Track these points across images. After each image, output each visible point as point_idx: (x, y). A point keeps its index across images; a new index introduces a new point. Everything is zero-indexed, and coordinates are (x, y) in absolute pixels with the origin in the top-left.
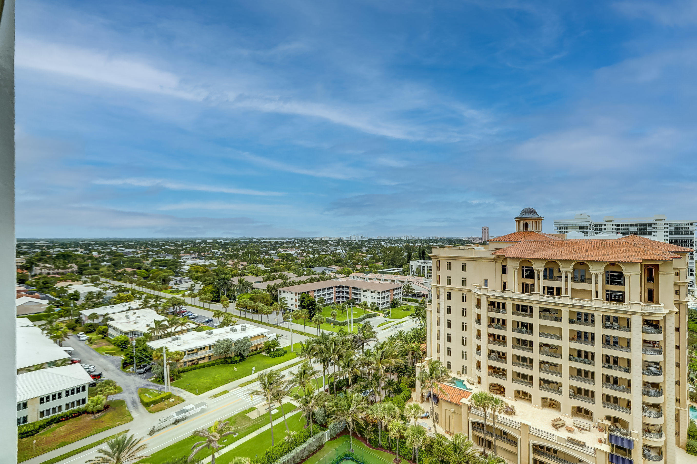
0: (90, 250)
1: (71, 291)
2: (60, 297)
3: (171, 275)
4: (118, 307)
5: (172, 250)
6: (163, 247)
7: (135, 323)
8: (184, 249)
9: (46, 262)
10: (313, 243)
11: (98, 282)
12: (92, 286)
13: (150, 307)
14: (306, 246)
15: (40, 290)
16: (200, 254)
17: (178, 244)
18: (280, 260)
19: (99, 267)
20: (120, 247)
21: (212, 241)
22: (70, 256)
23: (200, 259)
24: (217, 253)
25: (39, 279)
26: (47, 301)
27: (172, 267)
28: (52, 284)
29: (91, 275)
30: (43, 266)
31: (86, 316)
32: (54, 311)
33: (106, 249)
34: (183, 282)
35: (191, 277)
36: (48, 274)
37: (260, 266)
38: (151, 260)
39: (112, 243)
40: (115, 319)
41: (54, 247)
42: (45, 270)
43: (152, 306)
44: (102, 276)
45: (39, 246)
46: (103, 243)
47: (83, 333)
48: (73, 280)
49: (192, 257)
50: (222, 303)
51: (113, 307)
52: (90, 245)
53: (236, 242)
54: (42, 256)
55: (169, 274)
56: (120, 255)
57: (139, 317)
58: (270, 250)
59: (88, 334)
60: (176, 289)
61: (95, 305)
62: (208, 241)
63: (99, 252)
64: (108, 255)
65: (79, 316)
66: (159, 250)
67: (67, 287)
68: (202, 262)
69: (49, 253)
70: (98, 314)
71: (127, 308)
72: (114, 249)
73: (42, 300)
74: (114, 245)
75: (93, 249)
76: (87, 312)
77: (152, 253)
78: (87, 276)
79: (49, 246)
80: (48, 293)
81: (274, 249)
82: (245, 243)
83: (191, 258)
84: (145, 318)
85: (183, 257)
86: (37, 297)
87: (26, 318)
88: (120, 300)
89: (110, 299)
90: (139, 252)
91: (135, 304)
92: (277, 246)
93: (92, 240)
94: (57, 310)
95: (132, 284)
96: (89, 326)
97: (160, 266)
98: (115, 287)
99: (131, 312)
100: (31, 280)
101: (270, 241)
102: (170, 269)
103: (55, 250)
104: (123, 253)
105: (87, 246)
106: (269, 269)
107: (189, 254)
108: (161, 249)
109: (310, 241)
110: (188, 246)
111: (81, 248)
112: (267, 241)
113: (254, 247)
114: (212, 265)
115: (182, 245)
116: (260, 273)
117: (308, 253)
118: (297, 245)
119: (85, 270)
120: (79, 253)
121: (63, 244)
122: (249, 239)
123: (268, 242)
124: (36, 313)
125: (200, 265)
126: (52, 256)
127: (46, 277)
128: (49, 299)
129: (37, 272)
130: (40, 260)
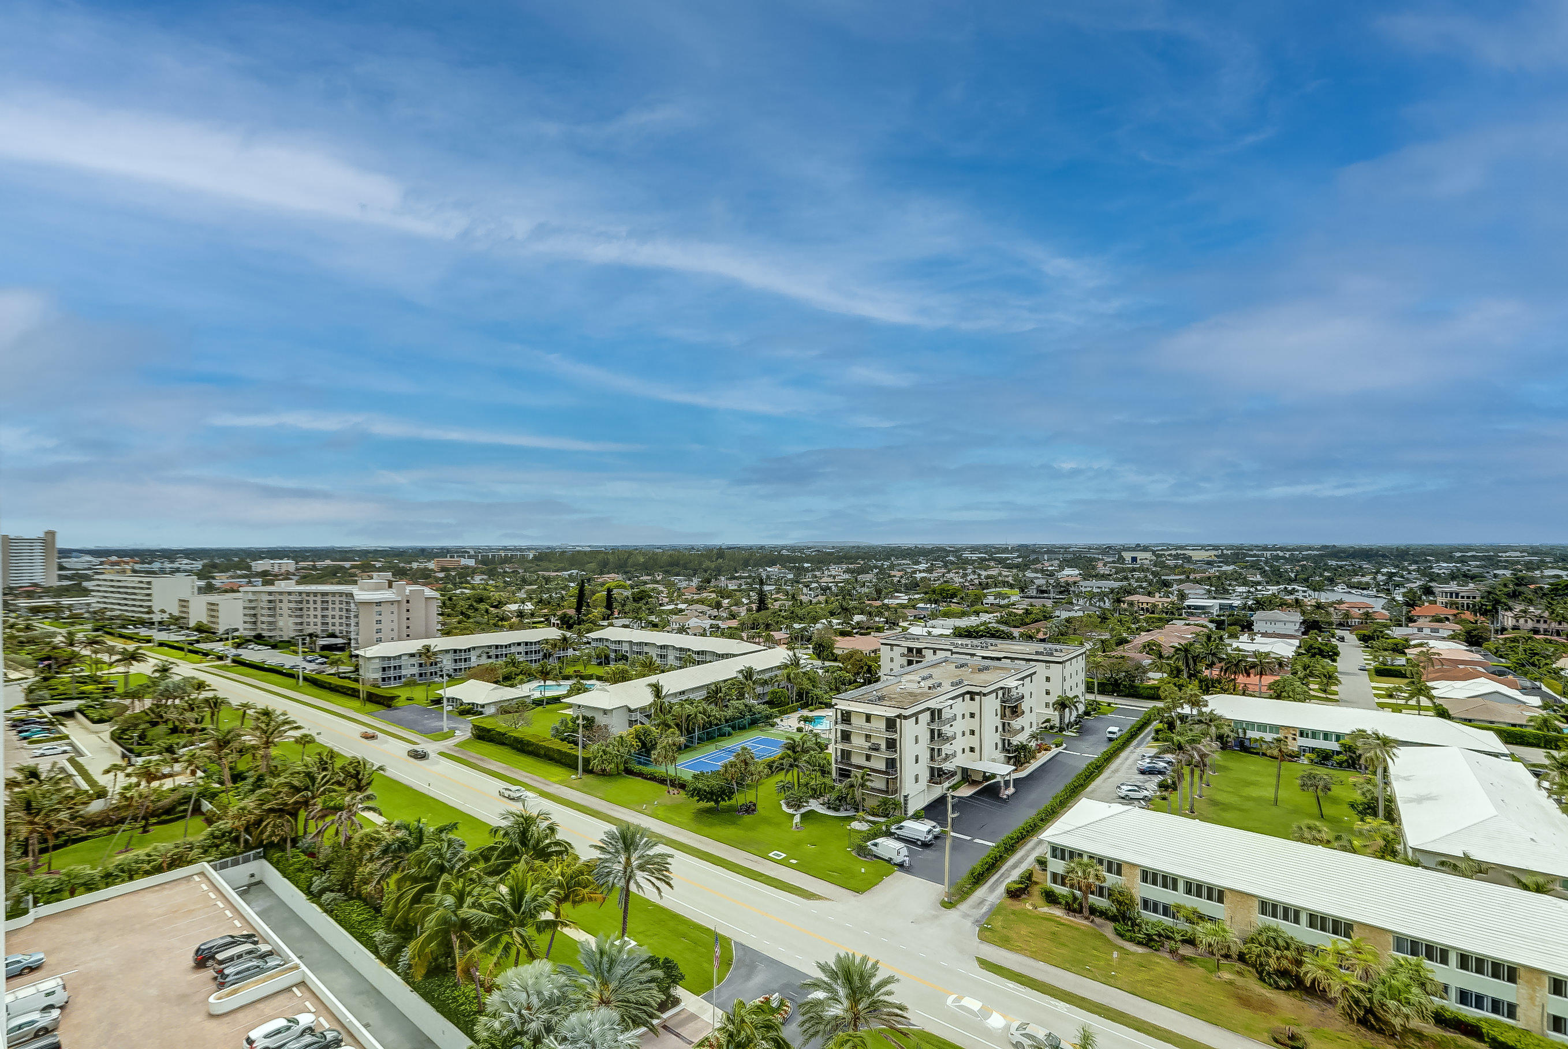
9: (1530, 602)
15: (1520, 669)
25: (1515, 640)
26: (1536, 701)
28: (1548, 657)
30: (1525, 612)
32: (1557, 729)
36: (1536, 631)
41: (1540, 565)
42: (1526, 621)
45: (1506, 561)
54: (1517, 585)
69: (1532, 579)
73: (1524, 694)
79: (1531, 562)
80: (1540, 680)
86: (1511, 685)
87: (1491, 733)
100: (1495, 639)
103: (1548, 572)
124: (1514, 725)
126: (1541, 588)
127: (1530, 638)
128: (1543, 696)
129: (1510, 622)
130: (1514, 595)
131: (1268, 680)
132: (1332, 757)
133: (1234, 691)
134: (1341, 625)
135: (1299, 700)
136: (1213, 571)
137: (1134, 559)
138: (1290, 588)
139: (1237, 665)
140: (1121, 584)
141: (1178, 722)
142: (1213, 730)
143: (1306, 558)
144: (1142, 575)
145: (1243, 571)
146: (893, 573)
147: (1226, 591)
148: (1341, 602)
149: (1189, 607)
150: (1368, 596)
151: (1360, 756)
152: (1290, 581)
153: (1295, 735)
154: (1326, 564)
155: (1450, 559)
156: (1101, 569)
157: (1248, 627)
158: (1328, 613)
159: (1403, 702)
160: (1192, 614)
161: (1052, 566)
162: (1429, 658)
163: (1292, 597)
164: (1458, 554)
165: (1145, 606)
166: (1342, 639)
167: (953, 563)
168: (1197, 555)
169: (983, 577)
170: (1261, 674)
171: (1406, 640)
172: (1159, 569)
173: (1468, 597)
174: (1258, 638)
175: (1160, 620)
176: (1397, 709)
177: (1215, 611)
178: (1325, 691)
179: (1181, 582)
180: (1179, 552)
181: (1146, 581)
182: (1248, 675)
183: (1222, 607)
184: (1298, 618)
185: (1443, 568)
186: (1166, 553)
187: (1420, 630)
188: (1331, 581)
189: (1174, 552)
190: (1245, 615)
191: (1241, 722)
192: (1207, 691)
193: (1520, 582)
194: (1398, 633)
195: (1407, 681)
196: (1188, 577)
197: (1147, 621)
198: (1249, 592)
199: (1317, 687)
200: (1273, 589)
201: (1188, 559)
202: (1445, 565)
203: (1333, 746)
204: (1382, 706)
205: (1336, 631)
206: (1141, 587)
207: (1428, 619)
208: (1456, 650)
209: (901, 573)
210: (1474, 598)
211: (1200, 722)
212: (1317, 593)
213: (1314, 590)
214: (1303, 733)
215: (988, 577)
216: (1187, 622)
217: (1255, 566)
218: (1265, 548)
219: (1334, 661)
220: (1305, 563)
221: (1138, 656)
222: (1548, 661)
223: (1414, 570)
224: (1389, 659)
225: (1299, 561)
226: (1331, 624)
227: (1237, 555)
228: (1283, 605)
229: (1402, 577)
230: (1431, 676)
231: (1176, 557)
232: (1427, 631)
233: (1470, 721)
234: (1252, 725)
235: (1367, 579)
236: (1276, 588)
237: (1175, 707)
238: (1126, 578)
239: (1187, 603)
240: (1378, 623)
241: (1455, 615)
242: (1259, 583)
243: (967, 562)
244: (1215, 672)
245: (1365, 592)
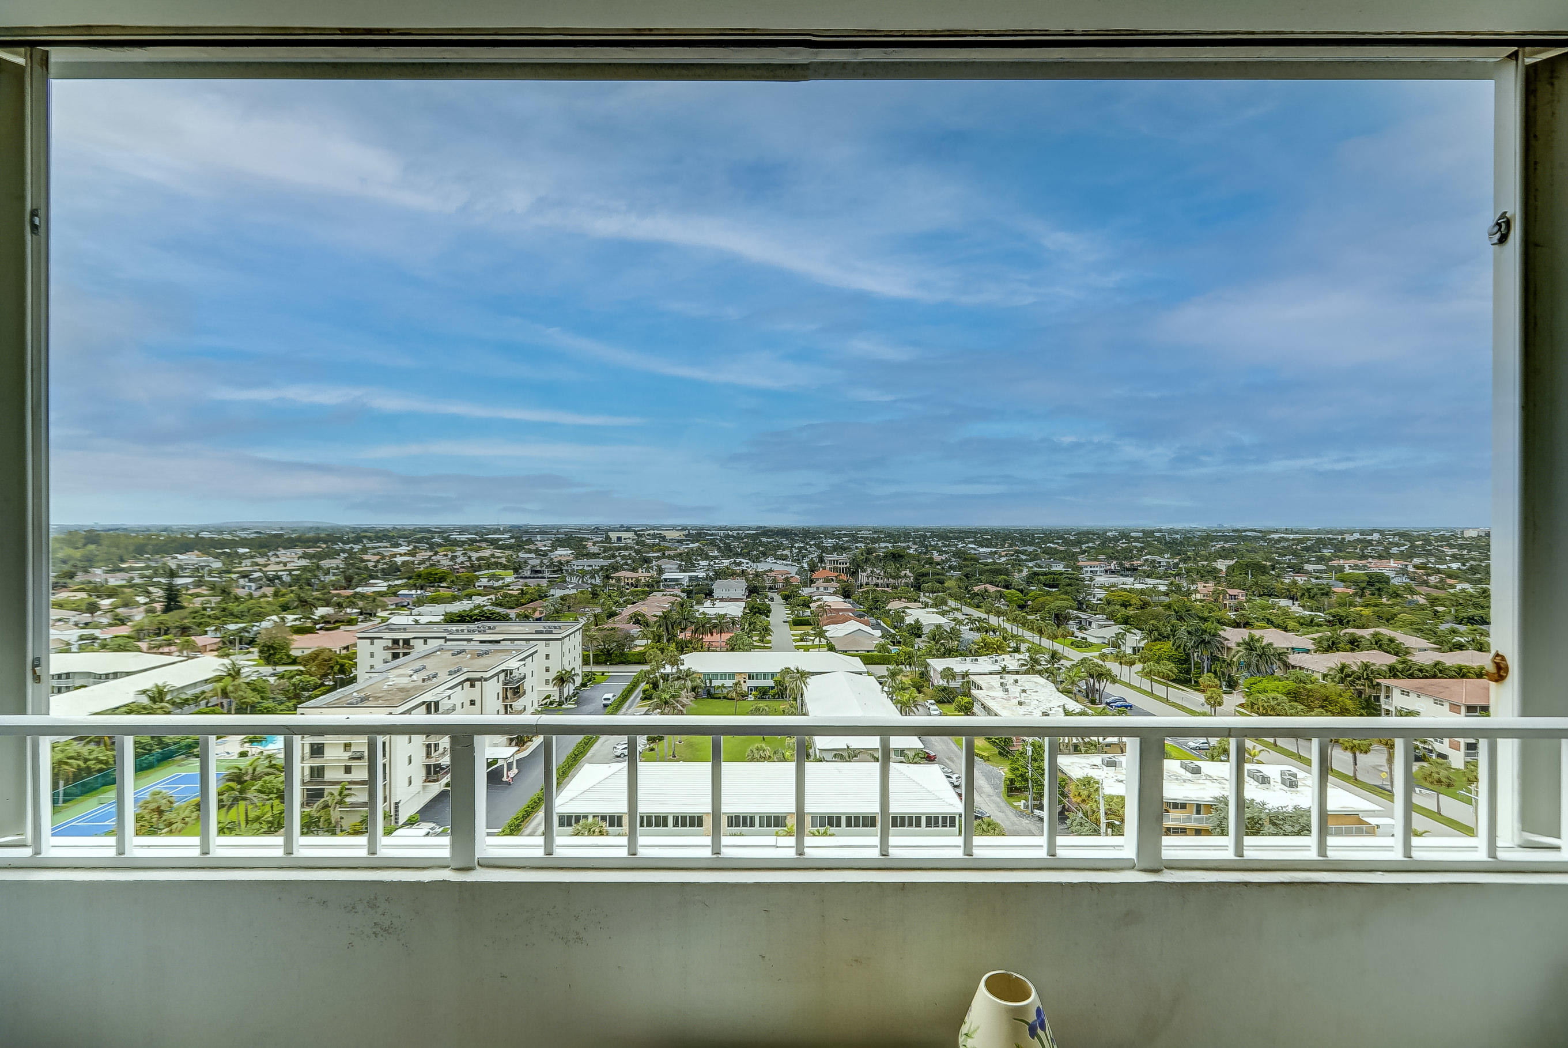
0: (926, 547)
1: (909, 620)
2: (895, 627)
3: (1072, 608)
4: (985, 664)
5: (1061, 551)
6: (1043, 546)
7: (1020, 703)
8: (1085, 552)
9: (874, 566)
10: (1461, 547)
11: (944, 608)
12: (937, 613)
13: (1040, 673)
14: (1430, 553)
15: (871, 611)
16: (1121, 565)
17: (1071, 540)
18: (1350, 591)
19: (944, 579)
20: (970, 543)
21: (1141, 534)
22: (902, 556)
23: (1122, 575)
24: (1160, 563)
25: (867, 592)
26: (878, 633)
27: (1069, 588)
28: (883, 603)
29: (933, 592)
30: (872, 573)
31: (935, 670)
32: (889, 651)
33: (949, 545)
34: (1094, 625)
35: (1111, 617)
36: (877, 585)
37: (1284, 603)
38: (1025, 572)
39: (956, 535)
40: (983, 687)
41: (880, 540)
42: (872, 579)
43: (1047, 670)
44: (950, 595)
45: (862, 537)
46: (944, 535)
47: (933, 701)
48: (909, 600)
49: (1102, 569)
50: (1203, 691)
51: (976, 660)
52: (925, 537)
53: (1203, 538)
54: (868, 554)
55: (1066, 603)
56: (972, 559)
57: (1024, 691)
58: (1308, 562)
59: (941, 706)
60: (1083, 638)
61: (949, 653)
62: (1132, 534)
63: (941, 552)
64: (954, 556)
65: (926, 668)
66: (1037, 551)
67: (903, 612)
68: (1128, 582)
69: (875, 550)
70: (955, 670)
71: (997, 668)
72: (960, 545)
73: (873, 630)
74: (961, 539)
75: (931, 545)
76: (937, 665)
77: (1024, 557)
78: (927, 594)
79: (874, 537)
80: (880, 619)
81: (1320, 560)
82: (1226, 542)
83: (1101, 572)
84: (1035, 696)
85: (1085, 569)
86: (867, 624)
87: (859, 659)
88: (987, 649)
89: (969, 644)
90: (1003, 554)
91: (1011, 662)
92: (1327, 552)
93: (926, 530)
94: (894, 649)
95: (999, 617)
96: (943, 690)
97: (1045, 585)
98: (972, 621)
99: (1009, 679)
100: (858, 593)
101: (1301, 536)
102: (1066, 593)
103: (883, 545)
104: (975, 554)
105: (922, 538)
106: (1321, 616)
107: (1097, 563)
108: (1039, 550)
109: (1442, 538)
110: (1090, 545)
111: (915, 543)
112: (1292, 536)
113: (1254, 551)
114: (1154, 590)
115: (1078, 543)
116: (1292, 624)
117: (1450, 577)
118: (1395, 550)
119: (924, 582)
120: (911, 551)
121: (891, 536)
122: (1234, 531)
123: (1293, 540)
124: (868, 651)
125: (1125, 590)
126: (879, 556)
127: (875, 590)
128: (882, 629)
129: (864, 581)
130: (867, 560)
131: (726, 636)
132: (769, 691)
133: (702, 649)
134: (771, 588)
135: (747, 651)
136: (683, 548)
137: (619, 539)
138: (738, 560)
139: (703, 626)
140: (610, 561)
141: (662, 681)
142: (689, 684)
143: (748, 536)
144: (626, 553)
145: (705, 548)
146: (365, 557)
147: (693, 565)
148: (771, 571)
149: (666, 580)
150: (787, 565)
151: (786, 689)
152: (738, 555)
153: (745, 678)
154: (760, 541)
155: (832, 536)
156: (593, 549)
157: (709, 594)
158: (763, 580)
159: (810, 643)
160: (668, 586)
161: (545, 546)
162: (824, 609)
163: (739, 568)
164: (836, 532)
165: (630, 581)
166: (772, 599)
167: (440, 545)
168: (670, 535)
169: (474, 559)
170: (721, 633)
171: (811, 597)
172: (640, 547)
173: (843, 564)
174: (717, 603)
175: (643, 592)
176: (807, 649)
177: (686, 582)
178: (762, 641)
179: (659, 558)
180: (656, 532)
181: (630, 559)
182: (712, 634)
183: (691, 578)
184: (745, 585)
185: (829, 542)
186: (646, 533)
187: (818, 588)
188: (764, 554)
189: (652, 532)
190: (707, 585)
191: (708, 674)
192: (682, 651)
193: (869, 552)
194: (805, 591)
195: (811, 627)
196: (664, 554)
197: (632, 594)
198: (709, 565)
199: (757, 638)
200: (726, 562)
201: (663, 538)
202: (830, 540)
203: (770, 683)
204: (798, 648)
205: (768, 593)
206: (626, 564)
207: (822, 580)
208: (836, 602)
209: (378, 557)
210: (846, 564)
211: (679, 678)
212: (755, 564)
213: (753, 562)
214: (751, 676)
215: (479, 559)
216: (665, 593)
217: (713, 543)
218: (720, 529)
219: (768, 616)
220: (746, 540)
221: (627, 626)
222: (884, 605)
223: (813, 545)
224: (801, 612)
225: (743, 539)
226: (764, 588)
227: (698, 535)
228: (733, 574)
229: (806, 550)
230: (825, 622)
231: (654, 536)
232: (822, 589)
233: (846, 652)
234: (716, 676)
235: (787, 552)
236: (728, 561)
237: (658, 668)
238: (614, 557)
239: (664, 577)
240: (793, 586)
241: (836, 577)
242: (716, 558)
243: (456, 543)
244: (688, 634)
245: (785, 562)
